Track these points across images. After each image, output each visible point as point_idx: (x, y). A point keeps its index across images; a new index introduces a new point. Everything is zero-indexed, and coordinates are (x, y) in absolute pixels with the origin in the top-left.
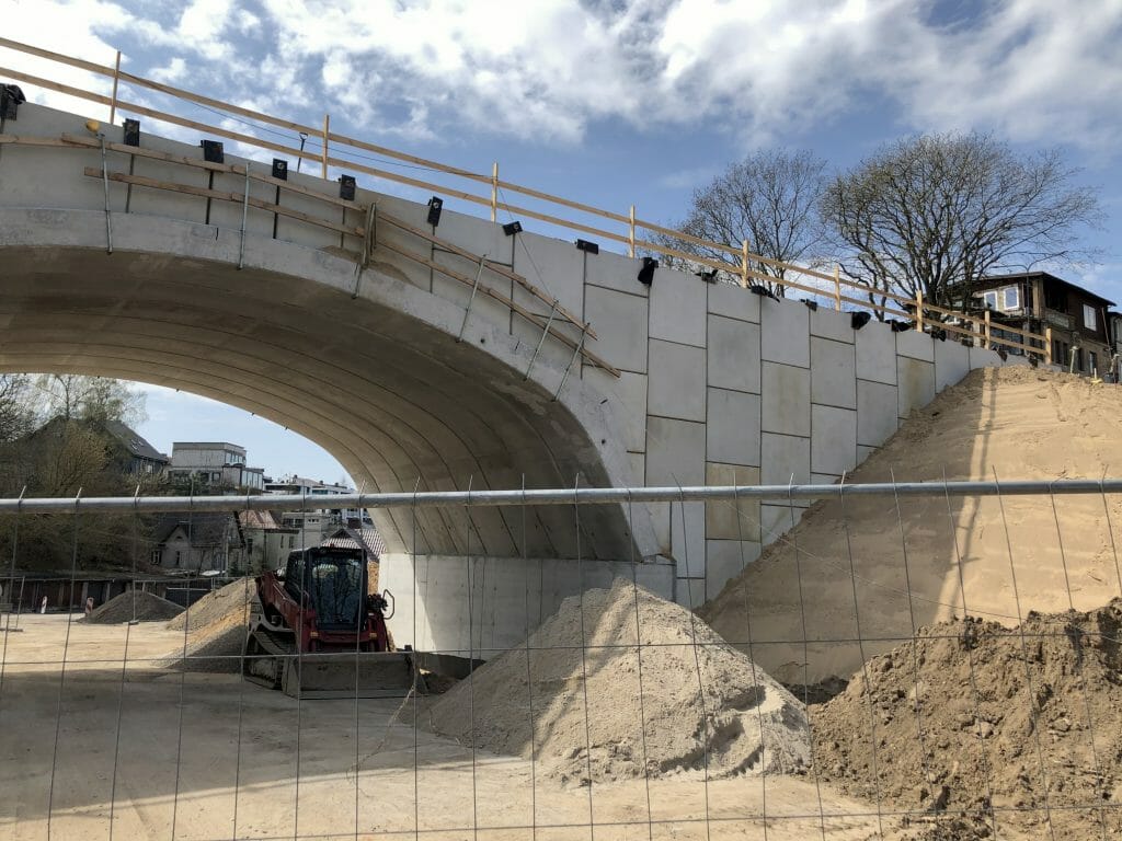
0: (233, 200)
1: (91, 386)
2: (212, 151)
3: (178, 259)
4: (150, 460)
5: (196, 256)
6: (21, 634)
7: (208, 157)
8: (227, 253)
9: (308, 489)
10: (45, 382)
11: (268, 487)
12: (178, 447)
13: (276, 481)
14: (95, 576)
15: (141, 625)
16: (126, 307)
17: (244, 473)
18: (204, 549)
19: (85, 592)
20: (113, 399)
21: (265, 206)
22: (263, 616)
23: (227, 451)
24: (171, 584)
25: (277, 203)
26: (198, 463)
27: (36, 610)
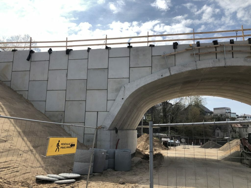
0: (222, 52)
1: (195, 98)
2: (215, 42)
3: (211, 68)
4: (209, 112)
5: (215, 66)
6: (189, 149)
7: (214, 44)
8: (222, 64)
9: (249, 117)
10: (186, 98)
11: (238, 117)
12: (215, 109)
13: (239, 115)
14: (201, 138)
15: (213, 149)
16: (201, 81)
17: (231, 114)
18: (224, 132)
19: (200, 141)
20: (199, 100)
21: (230, 51)
22: (243, 149)
23: (226, 109)
24: (218, 140)
25: (232, 50)
26: (220, 112)
27: (191, 145)
